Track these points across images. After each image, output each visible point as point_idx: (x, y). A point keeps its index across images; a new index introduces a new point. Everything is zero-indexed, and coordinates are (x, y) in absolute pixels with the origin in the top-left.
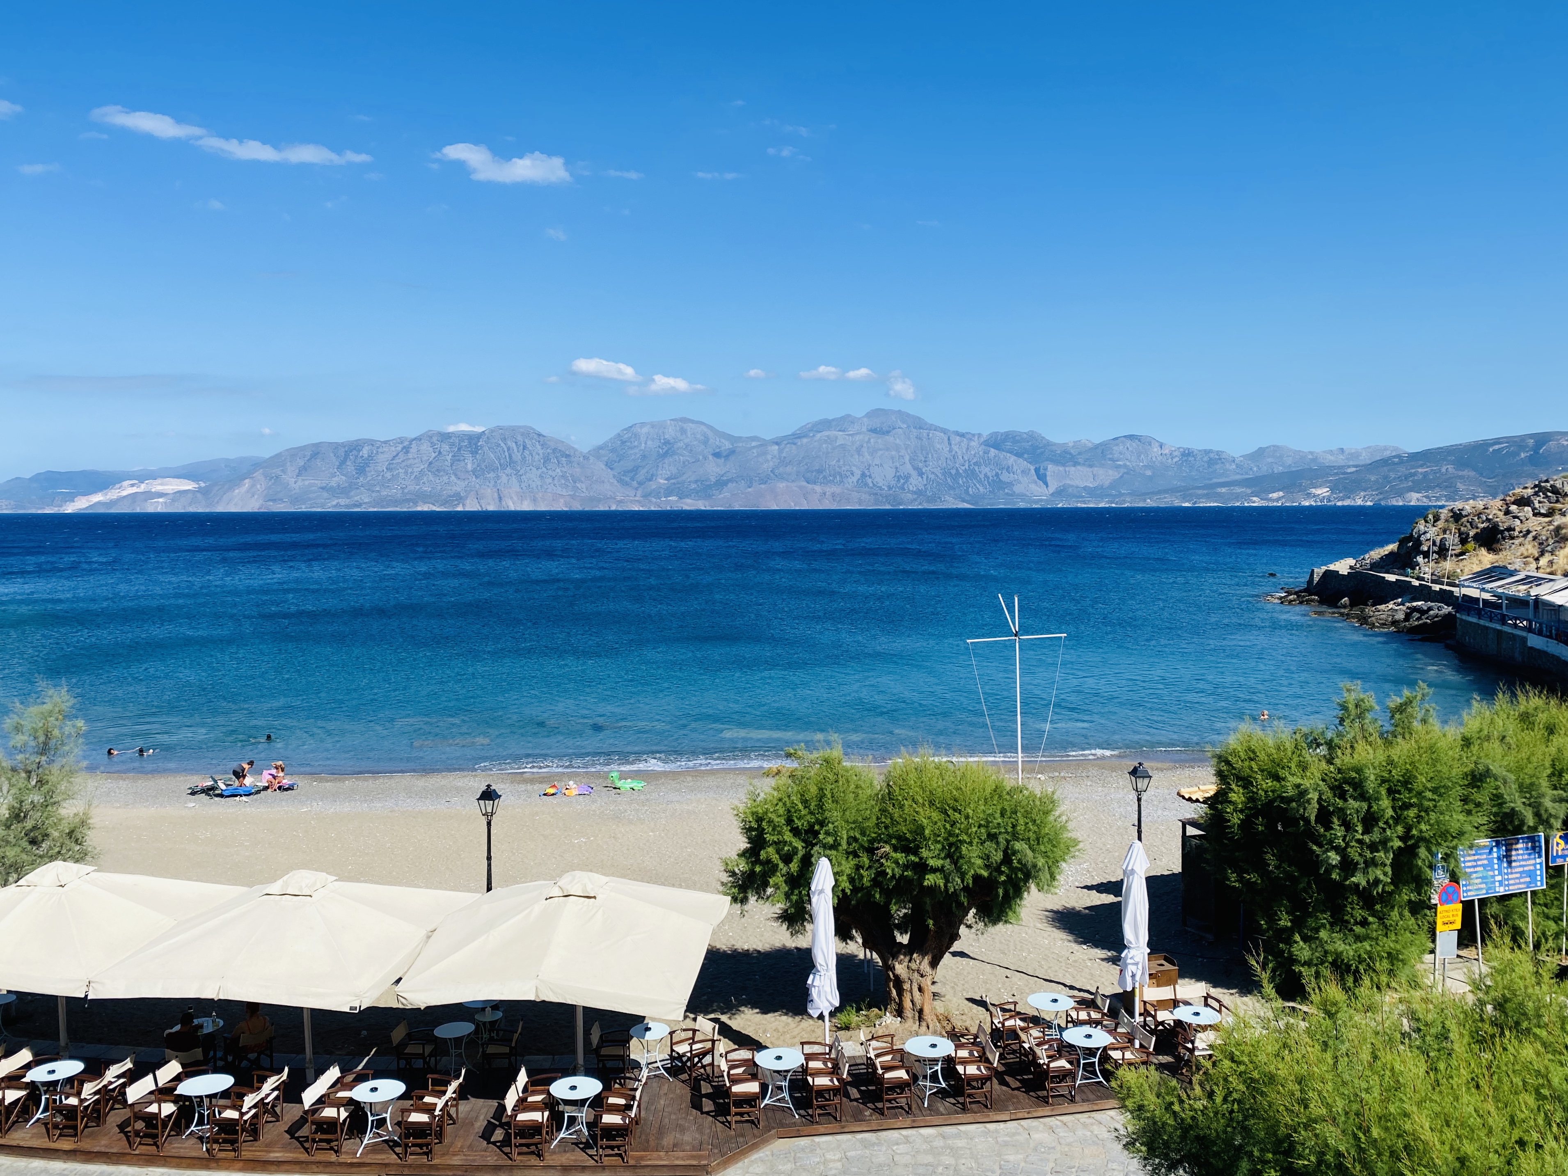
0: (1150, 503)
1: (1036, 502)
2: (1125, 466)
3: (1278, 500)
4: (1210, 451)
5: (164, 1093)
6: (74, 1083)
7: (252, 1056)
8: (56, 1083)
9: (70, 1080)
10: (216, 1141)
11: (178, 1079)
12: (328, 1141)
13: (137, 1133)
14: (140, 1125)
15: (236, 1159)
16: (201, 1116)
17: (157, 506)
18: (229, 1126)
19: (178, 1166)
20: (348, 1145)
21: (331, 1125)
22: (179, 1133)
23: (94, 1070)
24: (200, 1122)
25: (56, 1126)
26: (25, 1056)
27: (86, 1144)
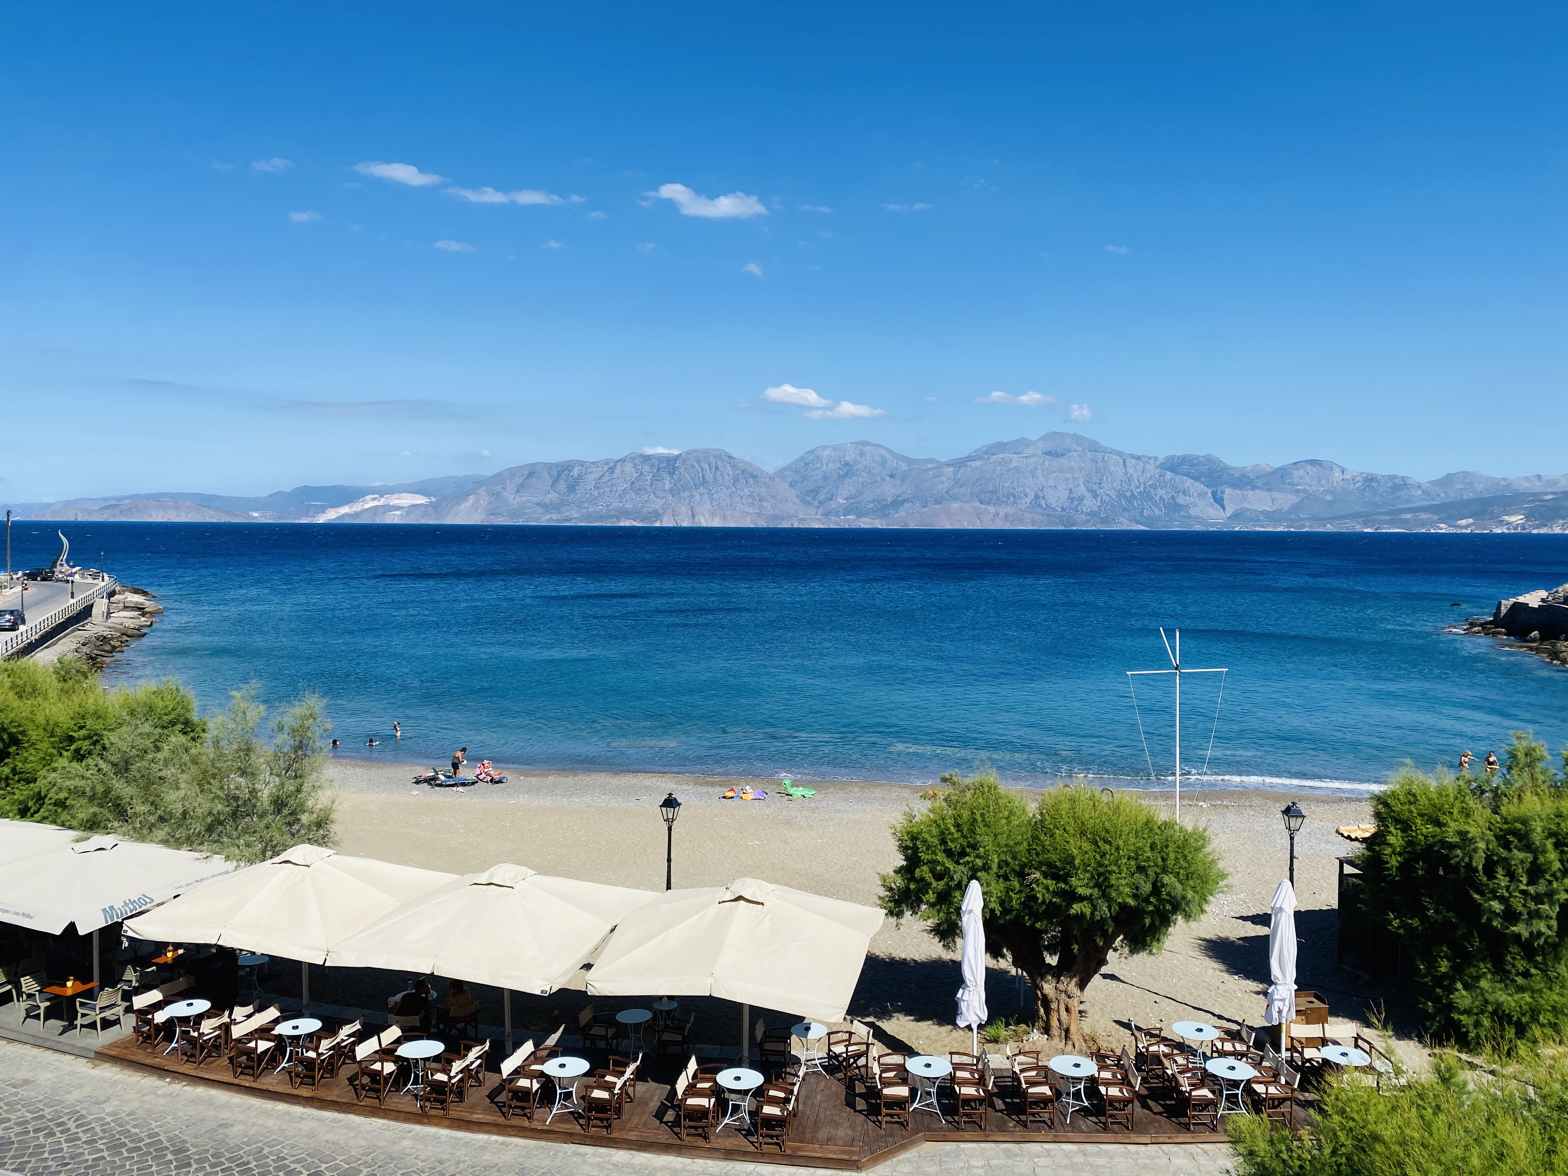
0: (1330, 528)
1: (1212, 525)
2: (1305, 491)
3: (1466, 527)
4: (1395, 477)
5: (387, 1053)
6: (313, 1038)
7: (460, 1026)
8: (298, 1037)
9: (310, 1035)
10: (428, 1100)
11: (398, 1042)
12: (523, 1108)
13: (363, 1087)
14: (366, 1080)
15: (444, 1117)
16: (416, 1076)
17: (394, 518)
18: (439, 1087)
19: (396, 1119)
20: (539, 1113)
21: (525, 1094)
22: (398, 1090)
23: (330, 1028)
24: (416, 1082)
25: (297, 1075)
26: (272, 1013)
27: (322, 1094)
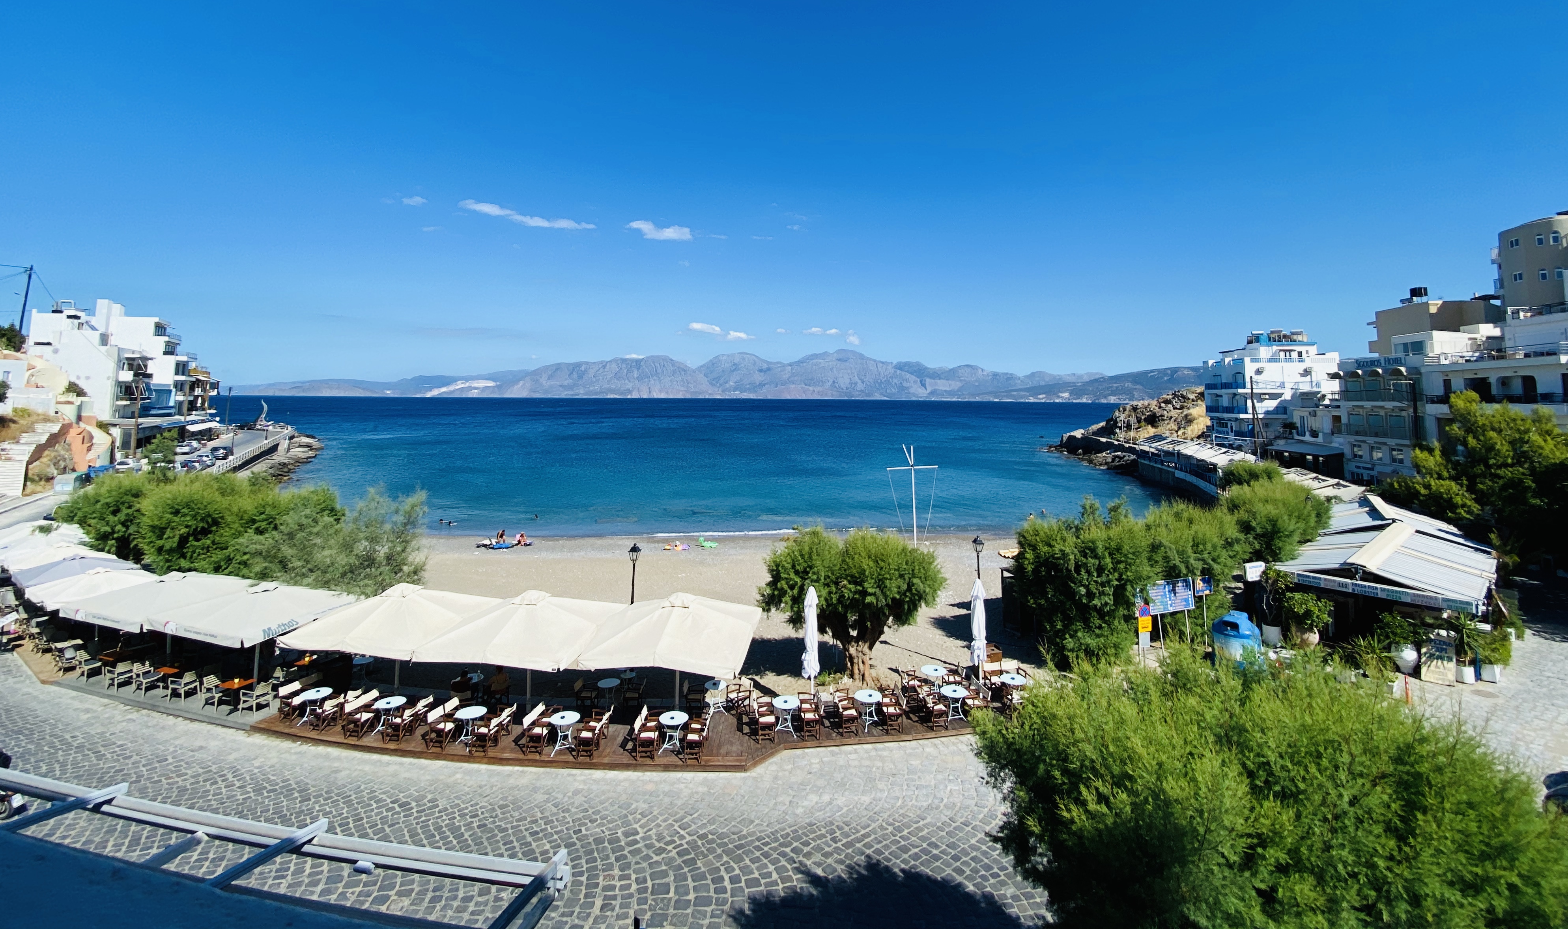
5: (448, 717)
6: (400, 709)
7: (498, 696)
8: (389, 710)
9: (398, 709)
10: (474, 746)
11: (456, 709)
12: (536, 747)
13: (431, 741)
14: (433, 735)
15: (484, 757)
16: (467, 731)
17: (474, 394)
18: (482, 738)
19: (453, 760)
20: (546, 750)
21: (538, 738)
22: (454, 741)
23: (412, 702)
24: (467, 735)
25: (388, 735)
26: (373, 694)
27: (403, 746)
